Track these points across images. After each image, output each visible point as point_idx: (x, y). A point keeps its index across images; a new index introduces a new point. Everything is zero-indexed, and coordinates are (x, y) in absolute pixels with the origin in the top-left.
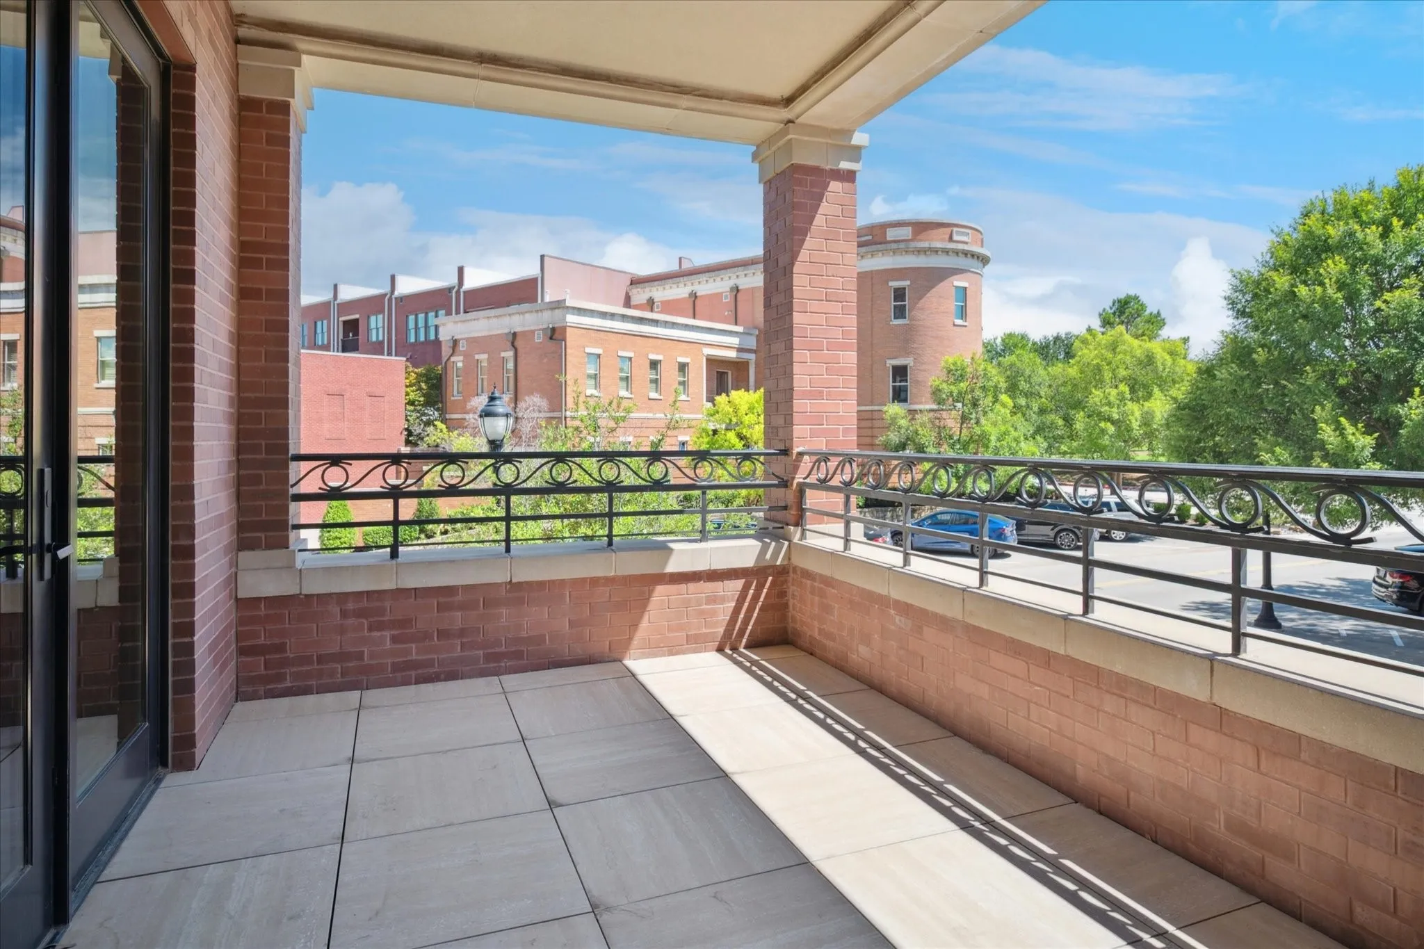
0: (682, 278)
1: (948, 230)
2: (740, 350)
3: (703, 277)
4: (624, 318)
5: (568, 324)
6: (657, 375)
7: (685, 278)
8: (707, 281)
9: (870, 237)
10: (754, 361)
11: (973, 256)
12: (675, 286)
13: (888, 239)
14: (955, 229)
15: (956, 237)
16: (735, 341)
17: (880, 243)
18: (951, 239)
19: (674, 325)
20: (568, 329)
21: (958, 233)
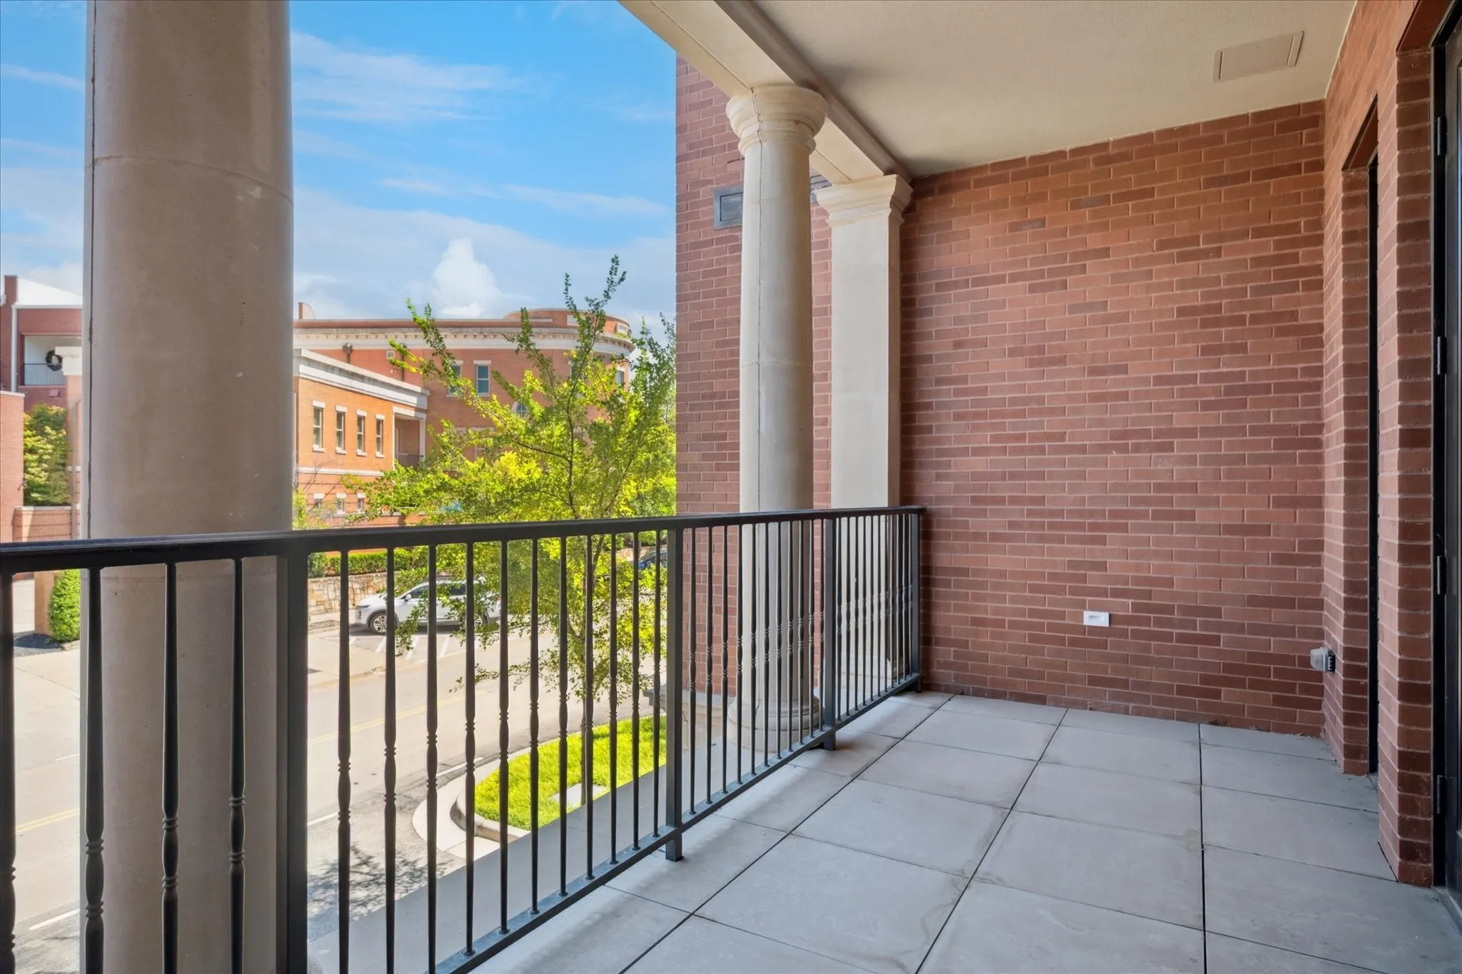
0: (335, 330)
1: (613, 323)
2: (417, 409)
3: (362, 333)
4: (342, 372)
5: (301, 376)
6: (361, 431)
7: (340, 330)
8: (367, 337)
9: (551, 320)
10: (424, 421)
11: (625, 345)
12: (324, 336)
13: (568, 324)
14: (619, 324)
15: (619, 331)
16: (413, 400)
17: (561, 327)
18: (615, 330)
19: (374, 382)
20: (300, 381)
21: (621, 327)
